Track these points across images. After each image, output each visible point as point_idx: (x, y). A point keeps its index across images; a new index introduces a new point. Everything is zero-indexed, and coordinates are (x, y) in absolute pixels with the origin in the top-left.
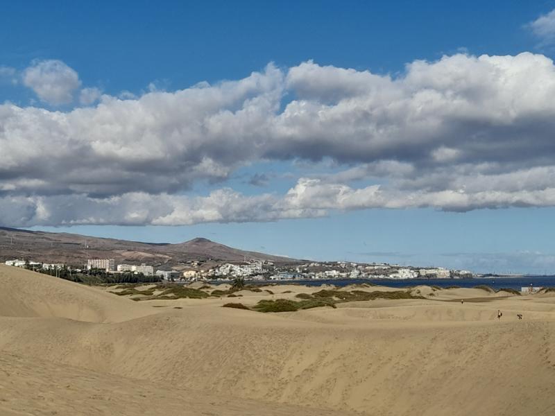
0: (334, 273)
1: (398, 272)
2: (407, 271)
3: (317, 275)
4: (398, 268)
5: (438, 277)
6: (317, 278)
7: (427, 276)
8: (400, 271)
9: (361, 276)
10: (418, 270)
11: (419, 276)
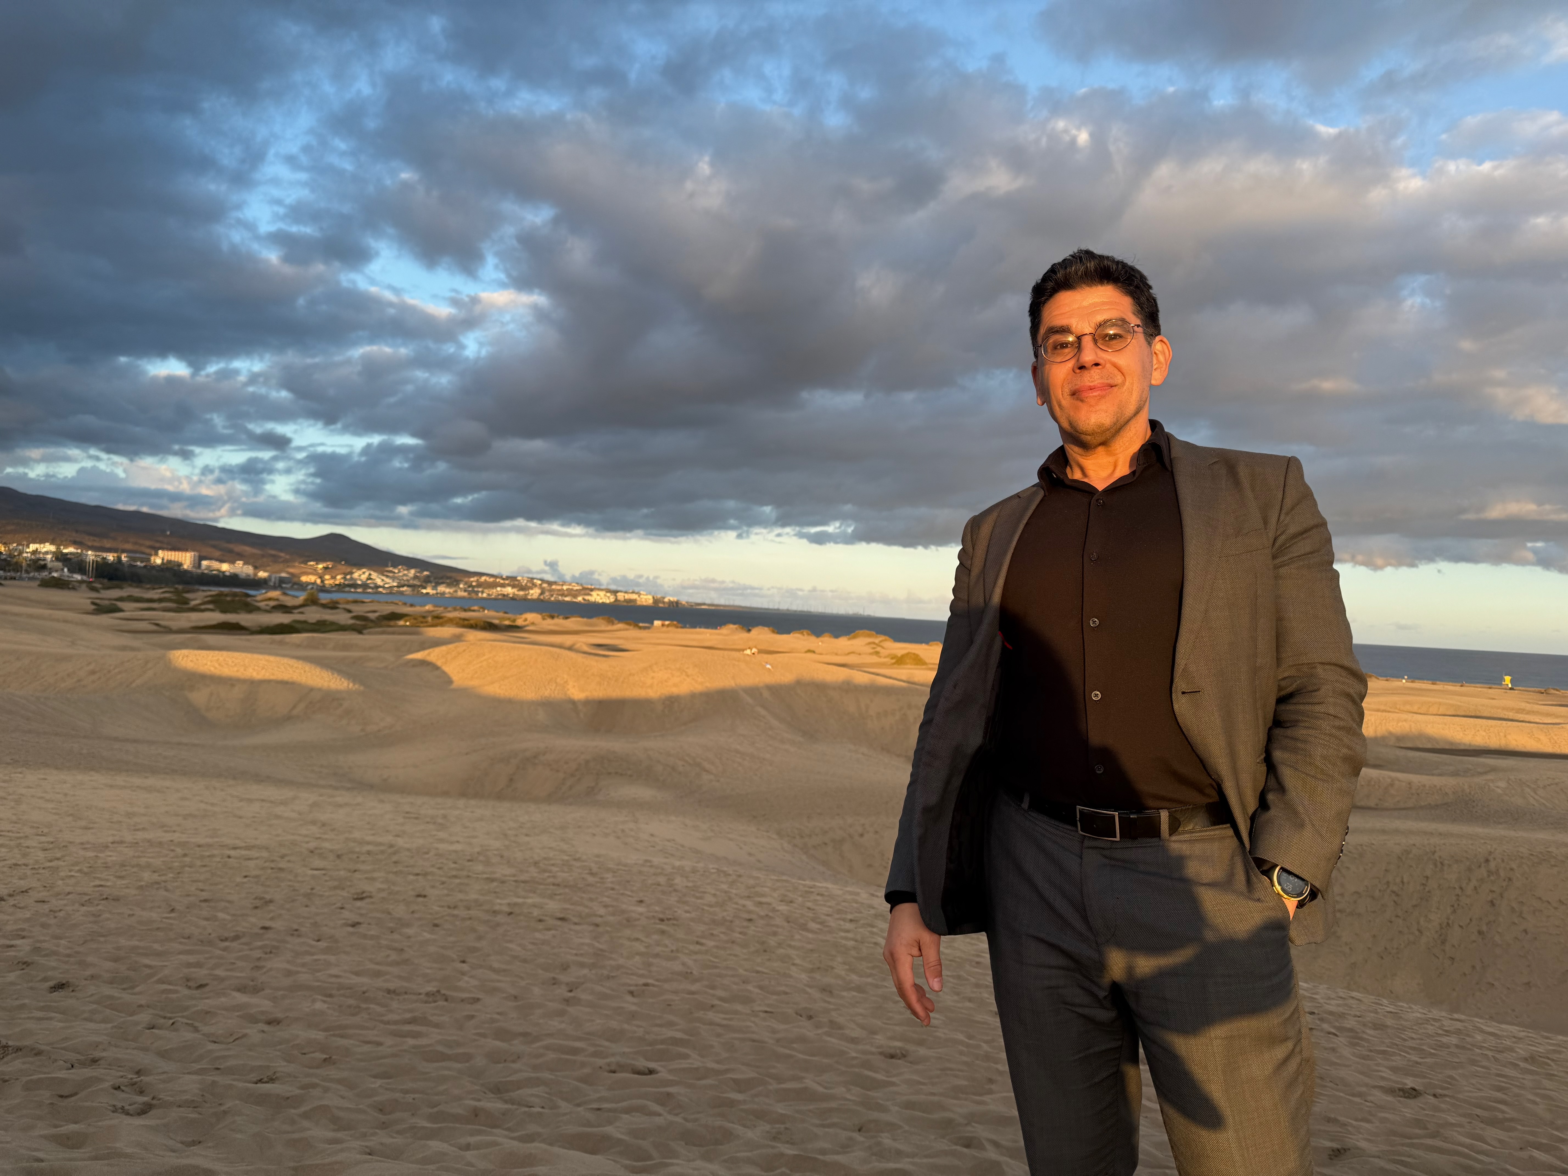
0: (509, 590)
1: (591, 595)
2: (602, 593)
3: (486, 591)
4: (592, 590)
5: (639, 603)
6: (485, 595)
7: (626, 601)
8: (594, 593)
9: (542, 597)
10: (615, 592)
11: (616, 600)
